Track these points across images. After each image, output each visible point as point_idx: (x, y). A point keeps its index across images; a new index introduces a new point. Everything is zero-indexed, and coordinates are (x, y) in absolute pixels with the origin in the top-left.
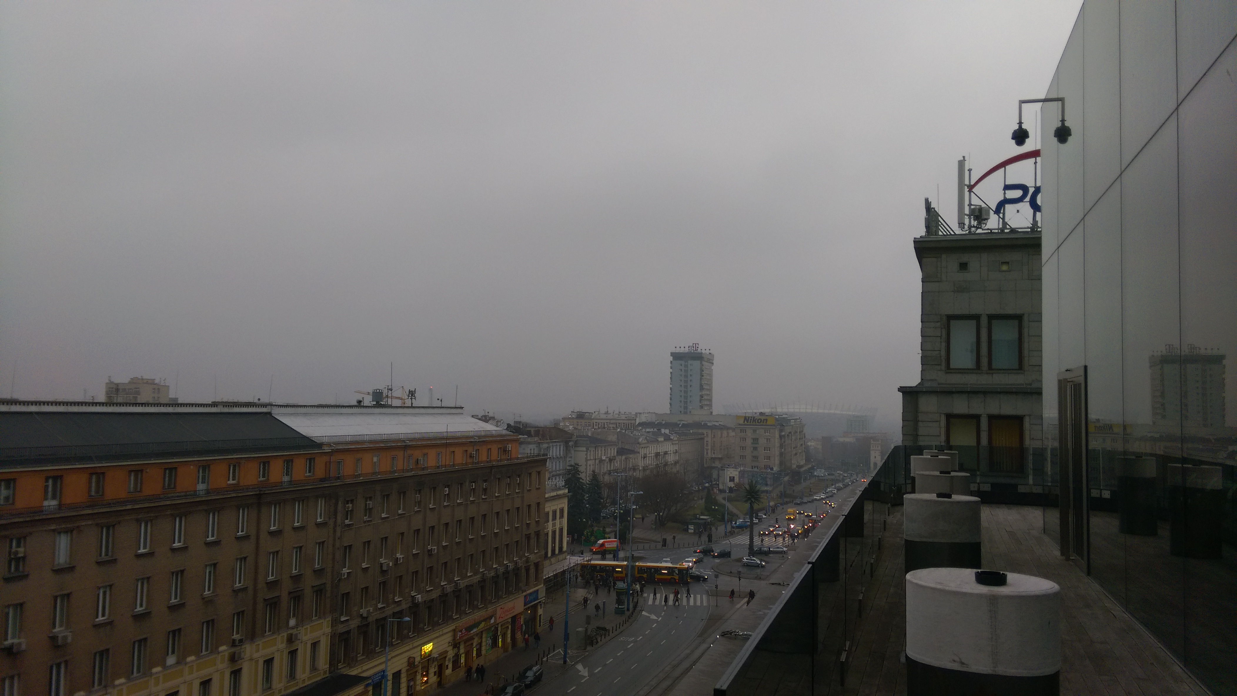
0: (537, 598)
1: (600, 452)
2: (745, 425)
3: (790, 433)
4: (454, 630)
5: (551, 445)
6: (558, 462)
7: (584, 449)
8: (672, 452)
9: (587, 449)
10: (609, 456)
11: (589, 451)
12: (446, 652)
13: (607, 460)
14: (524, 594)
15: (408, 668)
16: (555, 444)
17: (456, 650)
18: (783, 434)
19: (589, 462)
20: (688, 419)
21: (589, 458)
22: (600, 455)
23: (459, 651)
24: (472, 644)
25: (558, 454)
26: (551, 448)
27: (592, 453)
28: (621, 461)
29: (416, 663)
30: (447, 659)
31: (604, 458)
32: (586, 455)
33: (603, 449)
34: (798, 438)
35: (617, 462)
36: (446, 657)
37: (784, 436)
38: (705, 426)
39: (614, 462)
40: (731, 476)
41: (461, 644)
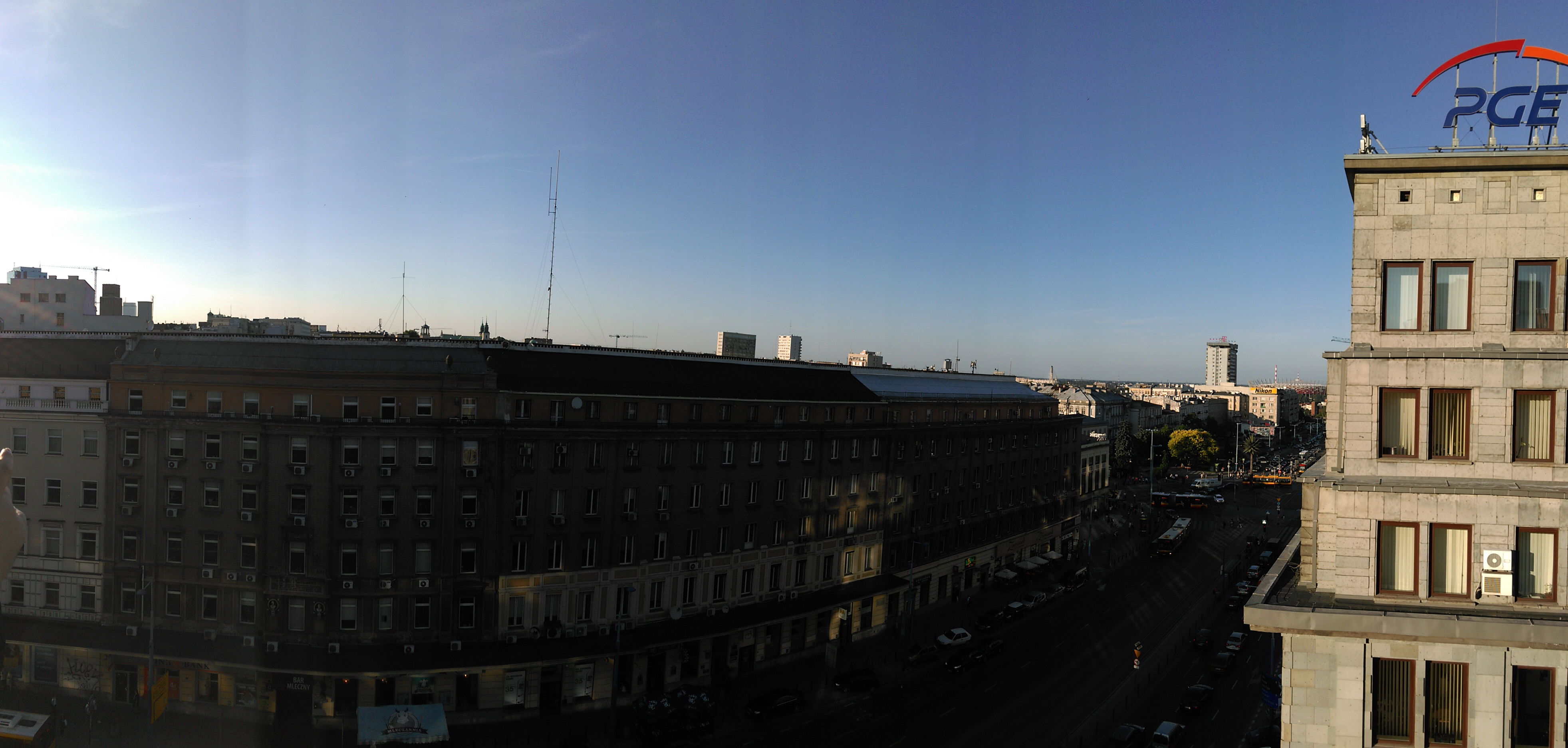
0: (1073, 524)
1: (1149, 412)
2: (1257, 394)
3: (1288, 400)
4: (996, 547)
5: (1112, 406)
6: (1117, 419)
7: (1138, 410)
8: (1203, 412)
9: (1140, 410)
10: (1156, 414)
11: (1141, 412)
12: (989, 564)
13: (1155, 417)
14: (1062, 521)
15: (953, 574)
16: (1115, 406)
17: (998, 563)
18: (1282, 400)
19: (1141, 419)
20: (1218, 389)
21: (1141, 417)
22: (1149, 415)
23: (1001, 564)
24: (1013, 559)
25: (1118, 413)
26: (1112, 409)
27: (1143, 412)
28: (1165, 418)
29: (959, 572)
30: (990, 569)
31: (1152, 416)
32: (1139, 414)
33: (1152, 410)
34: (1294, 403)
35: (1162, 419)
36: (988, 568)
37: (1283, 401)
38: (1230, 394)
39: (1160, 420)
40: (1245, 429)
41: (1002, 558)
